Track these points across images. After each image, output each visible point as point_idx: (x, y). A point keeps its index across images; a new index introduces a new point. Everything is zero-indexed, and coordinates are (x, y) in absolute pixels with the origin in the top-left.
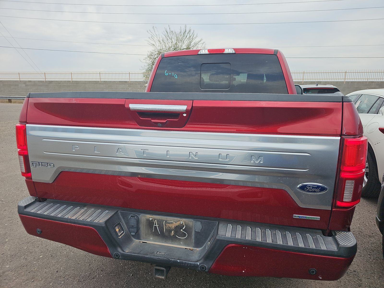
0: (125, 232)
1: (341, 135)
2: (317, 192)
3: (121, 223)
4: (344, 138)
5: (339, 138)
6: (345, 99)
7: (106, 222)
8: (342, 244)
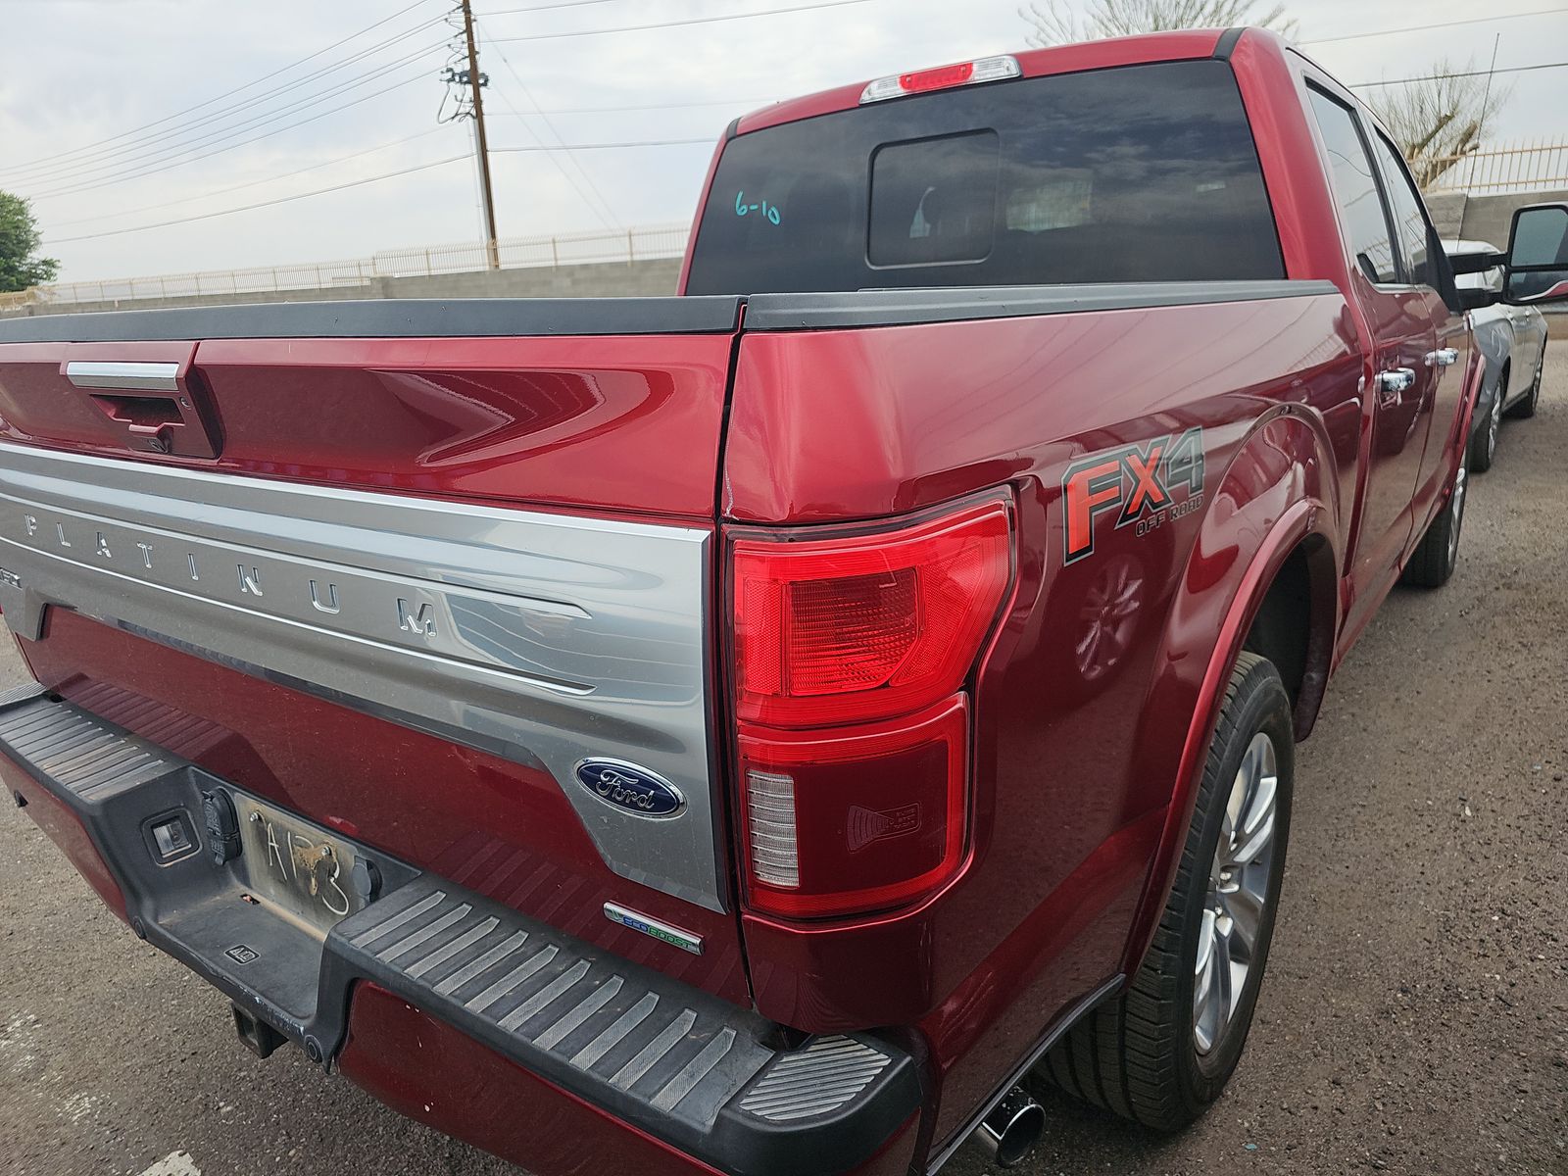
0: (201, 847)
1: (716, 517)
2: (644, 809)
3: (188, 812)
4: (730, 537)
5: (704, 534)
6: (756, 312)
7: (108, 804)
8: (759, 1113)
